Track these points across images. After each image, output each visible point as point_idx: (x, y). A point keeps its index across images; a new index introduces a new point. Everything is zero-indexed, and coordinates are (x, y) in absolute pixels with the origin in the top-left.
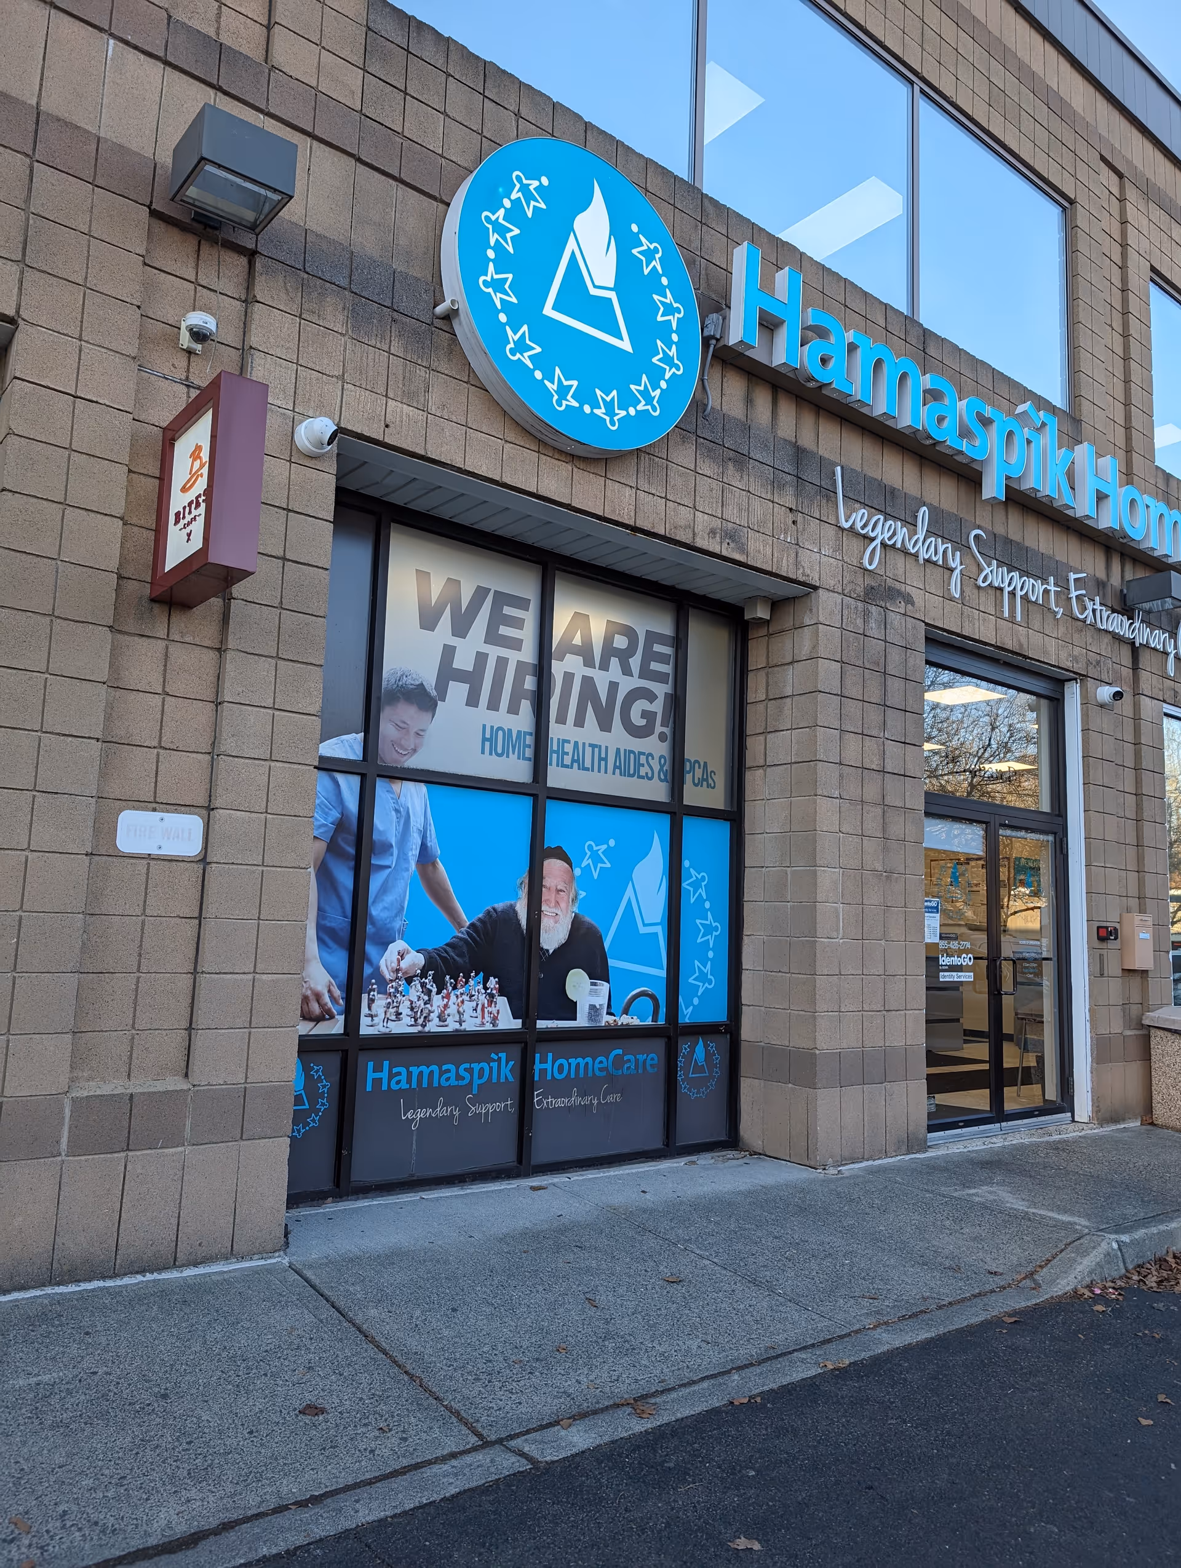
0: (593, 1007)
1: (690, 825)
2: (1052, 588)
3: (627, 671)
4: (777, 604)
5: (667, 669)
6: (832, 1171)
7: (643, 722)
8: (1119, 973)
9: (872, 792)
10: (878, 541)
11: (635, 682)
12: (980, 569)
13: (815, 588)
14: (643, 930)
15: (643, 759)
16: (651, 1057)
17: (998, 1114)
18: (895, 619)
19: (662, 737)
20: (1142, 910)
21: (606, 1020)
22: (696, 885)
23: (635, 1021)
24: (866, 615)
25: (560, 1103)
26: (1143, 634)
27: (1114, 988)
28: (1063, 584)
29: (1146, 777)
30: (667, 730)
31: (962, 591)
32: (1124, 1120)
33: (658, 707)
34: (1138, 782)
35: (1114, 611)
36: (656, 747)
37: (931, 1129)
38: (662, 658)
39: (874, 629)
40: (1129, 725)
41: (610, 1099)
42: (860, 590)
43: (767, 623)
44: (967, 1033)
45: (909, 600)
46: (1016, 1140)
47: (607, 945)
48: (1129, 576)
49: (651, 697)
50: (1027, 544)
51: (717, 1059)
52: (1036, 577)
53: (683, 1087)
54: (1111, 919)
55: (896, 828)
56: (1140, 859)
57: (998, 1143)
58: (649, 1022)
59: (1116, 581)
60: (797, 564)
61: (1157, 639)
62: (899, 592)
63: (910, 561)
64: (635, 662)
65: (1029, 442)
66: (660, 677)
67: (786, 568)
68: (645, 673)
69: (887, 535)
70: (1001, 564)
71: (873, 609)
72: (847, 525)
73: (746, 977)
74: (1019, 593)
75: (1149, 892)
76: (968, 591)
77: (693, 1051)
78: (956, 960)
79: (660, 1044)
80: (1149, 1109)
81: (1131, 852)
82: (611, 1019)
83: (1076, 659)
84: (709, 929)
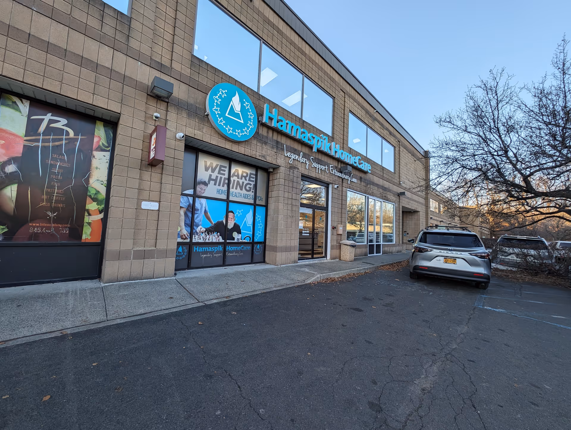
0: (238, 238)
1: (257, 207)
2: (326, 168)
3: (246, 180)
4: (274, 169)
5: (254, 180)
6: (279, 266)
7: (249, 189)
8: (336, 234)
9: (290, 202)
10: (292, 158)
11: (247, 182)
12: (313, 164)
13: (280, 166)
14: (248, 226)
15: (249, 196)
16: (249, 247)
17: (313, 258)
18: (295, 172)
19: (253, 192)
20: (341, 224)
21: (240, 241)
22: (259, 218)
23: (246, 241)
24: (290, 171)
25: (231, 254)
26: (344, 176)
27: (335, 237)
28: (329, 167)
29: (343, 201)
30: (254, 191)
31: (309, 168)
32: (336, 259)
33: (252, 186)
34: (342, 202)
35: (338, 172)
36: (252, 194)
37: (299, 260)
38: (253, 178)
39: (291, 174)
40: (341, 192)
41: (241, 254)
42: (289, 167)
43: (272, 172)
44: (319, 246)
45: (298, 169)
46: (315, 262)
47: (241, 228)
48: (342, 166)
49: (251, 184)
50: (322, 160)
51: (262, 248)
52: (323, 165)
53: (255, 252)
54: (335, 225)
55: (294, 209)
56: (341, 215)
57: (311, 262)
58: (249, 241)
59: (339, 167)
60: (276, 162)
61: (347, 177)
62: (296, 167)
63: (299, 162)
64: (248, 178)
65: (322, 142)
66: (253, 181)
67: (274, 162)
68: (249, 180)
69: (294, 157)
70: (316, 163)
71: (291, 170)
72: (286, 155)
73: (267, 234)
74: (320, 168)
75: (343, 221)
76: (310, 168)
77: (257, 247)
78: (306, 232)
79: (251, 245)
80: (340, 257)
81: (340, 214)
82: (241, 240)
83: (331, 180)
84: (261, 226)
